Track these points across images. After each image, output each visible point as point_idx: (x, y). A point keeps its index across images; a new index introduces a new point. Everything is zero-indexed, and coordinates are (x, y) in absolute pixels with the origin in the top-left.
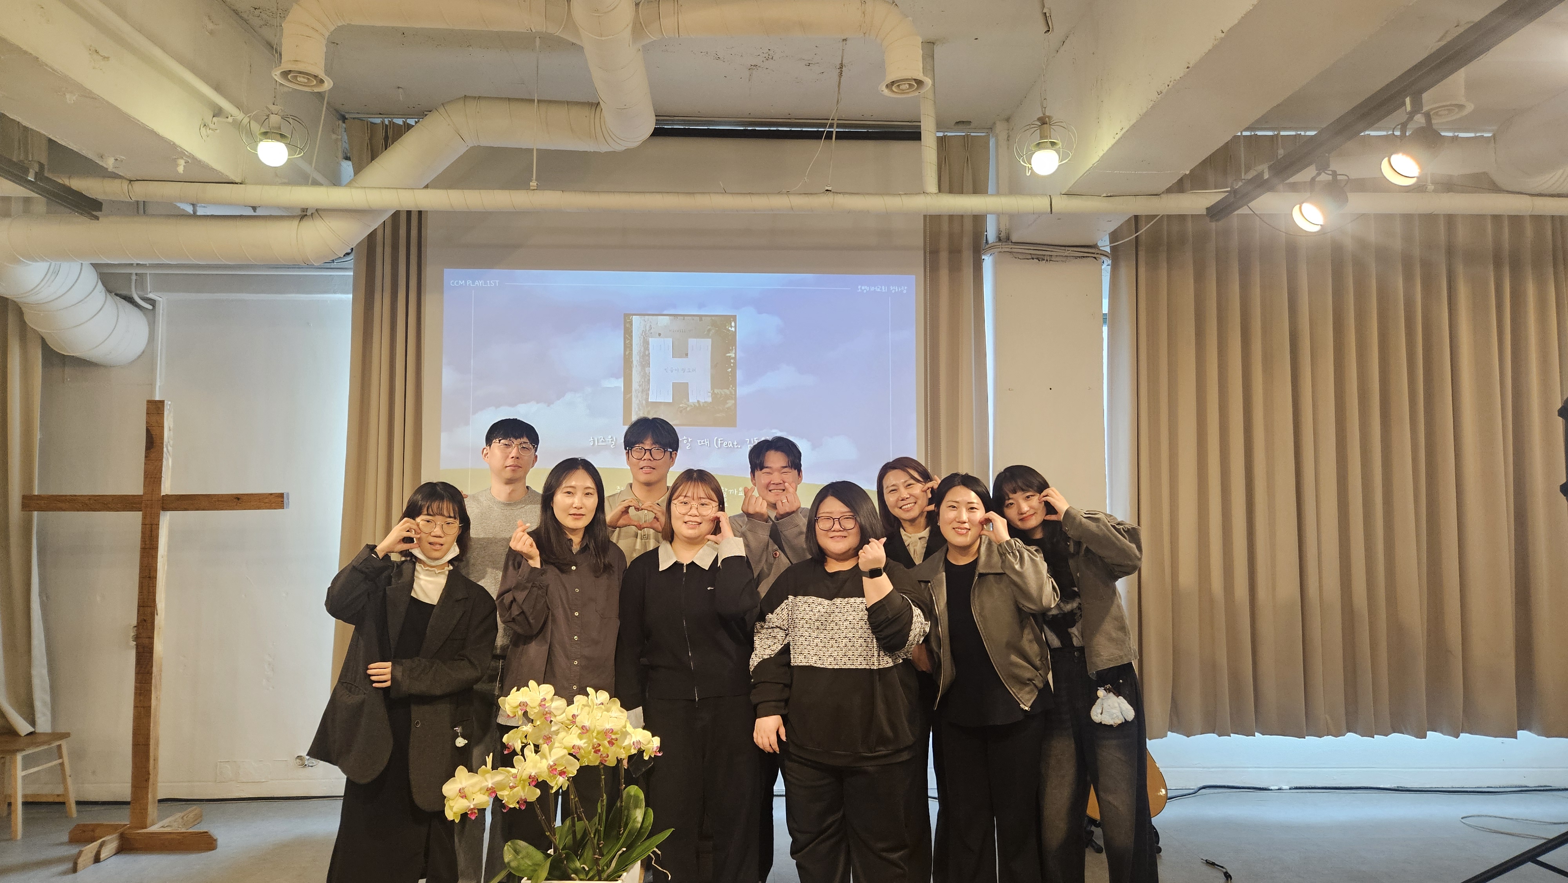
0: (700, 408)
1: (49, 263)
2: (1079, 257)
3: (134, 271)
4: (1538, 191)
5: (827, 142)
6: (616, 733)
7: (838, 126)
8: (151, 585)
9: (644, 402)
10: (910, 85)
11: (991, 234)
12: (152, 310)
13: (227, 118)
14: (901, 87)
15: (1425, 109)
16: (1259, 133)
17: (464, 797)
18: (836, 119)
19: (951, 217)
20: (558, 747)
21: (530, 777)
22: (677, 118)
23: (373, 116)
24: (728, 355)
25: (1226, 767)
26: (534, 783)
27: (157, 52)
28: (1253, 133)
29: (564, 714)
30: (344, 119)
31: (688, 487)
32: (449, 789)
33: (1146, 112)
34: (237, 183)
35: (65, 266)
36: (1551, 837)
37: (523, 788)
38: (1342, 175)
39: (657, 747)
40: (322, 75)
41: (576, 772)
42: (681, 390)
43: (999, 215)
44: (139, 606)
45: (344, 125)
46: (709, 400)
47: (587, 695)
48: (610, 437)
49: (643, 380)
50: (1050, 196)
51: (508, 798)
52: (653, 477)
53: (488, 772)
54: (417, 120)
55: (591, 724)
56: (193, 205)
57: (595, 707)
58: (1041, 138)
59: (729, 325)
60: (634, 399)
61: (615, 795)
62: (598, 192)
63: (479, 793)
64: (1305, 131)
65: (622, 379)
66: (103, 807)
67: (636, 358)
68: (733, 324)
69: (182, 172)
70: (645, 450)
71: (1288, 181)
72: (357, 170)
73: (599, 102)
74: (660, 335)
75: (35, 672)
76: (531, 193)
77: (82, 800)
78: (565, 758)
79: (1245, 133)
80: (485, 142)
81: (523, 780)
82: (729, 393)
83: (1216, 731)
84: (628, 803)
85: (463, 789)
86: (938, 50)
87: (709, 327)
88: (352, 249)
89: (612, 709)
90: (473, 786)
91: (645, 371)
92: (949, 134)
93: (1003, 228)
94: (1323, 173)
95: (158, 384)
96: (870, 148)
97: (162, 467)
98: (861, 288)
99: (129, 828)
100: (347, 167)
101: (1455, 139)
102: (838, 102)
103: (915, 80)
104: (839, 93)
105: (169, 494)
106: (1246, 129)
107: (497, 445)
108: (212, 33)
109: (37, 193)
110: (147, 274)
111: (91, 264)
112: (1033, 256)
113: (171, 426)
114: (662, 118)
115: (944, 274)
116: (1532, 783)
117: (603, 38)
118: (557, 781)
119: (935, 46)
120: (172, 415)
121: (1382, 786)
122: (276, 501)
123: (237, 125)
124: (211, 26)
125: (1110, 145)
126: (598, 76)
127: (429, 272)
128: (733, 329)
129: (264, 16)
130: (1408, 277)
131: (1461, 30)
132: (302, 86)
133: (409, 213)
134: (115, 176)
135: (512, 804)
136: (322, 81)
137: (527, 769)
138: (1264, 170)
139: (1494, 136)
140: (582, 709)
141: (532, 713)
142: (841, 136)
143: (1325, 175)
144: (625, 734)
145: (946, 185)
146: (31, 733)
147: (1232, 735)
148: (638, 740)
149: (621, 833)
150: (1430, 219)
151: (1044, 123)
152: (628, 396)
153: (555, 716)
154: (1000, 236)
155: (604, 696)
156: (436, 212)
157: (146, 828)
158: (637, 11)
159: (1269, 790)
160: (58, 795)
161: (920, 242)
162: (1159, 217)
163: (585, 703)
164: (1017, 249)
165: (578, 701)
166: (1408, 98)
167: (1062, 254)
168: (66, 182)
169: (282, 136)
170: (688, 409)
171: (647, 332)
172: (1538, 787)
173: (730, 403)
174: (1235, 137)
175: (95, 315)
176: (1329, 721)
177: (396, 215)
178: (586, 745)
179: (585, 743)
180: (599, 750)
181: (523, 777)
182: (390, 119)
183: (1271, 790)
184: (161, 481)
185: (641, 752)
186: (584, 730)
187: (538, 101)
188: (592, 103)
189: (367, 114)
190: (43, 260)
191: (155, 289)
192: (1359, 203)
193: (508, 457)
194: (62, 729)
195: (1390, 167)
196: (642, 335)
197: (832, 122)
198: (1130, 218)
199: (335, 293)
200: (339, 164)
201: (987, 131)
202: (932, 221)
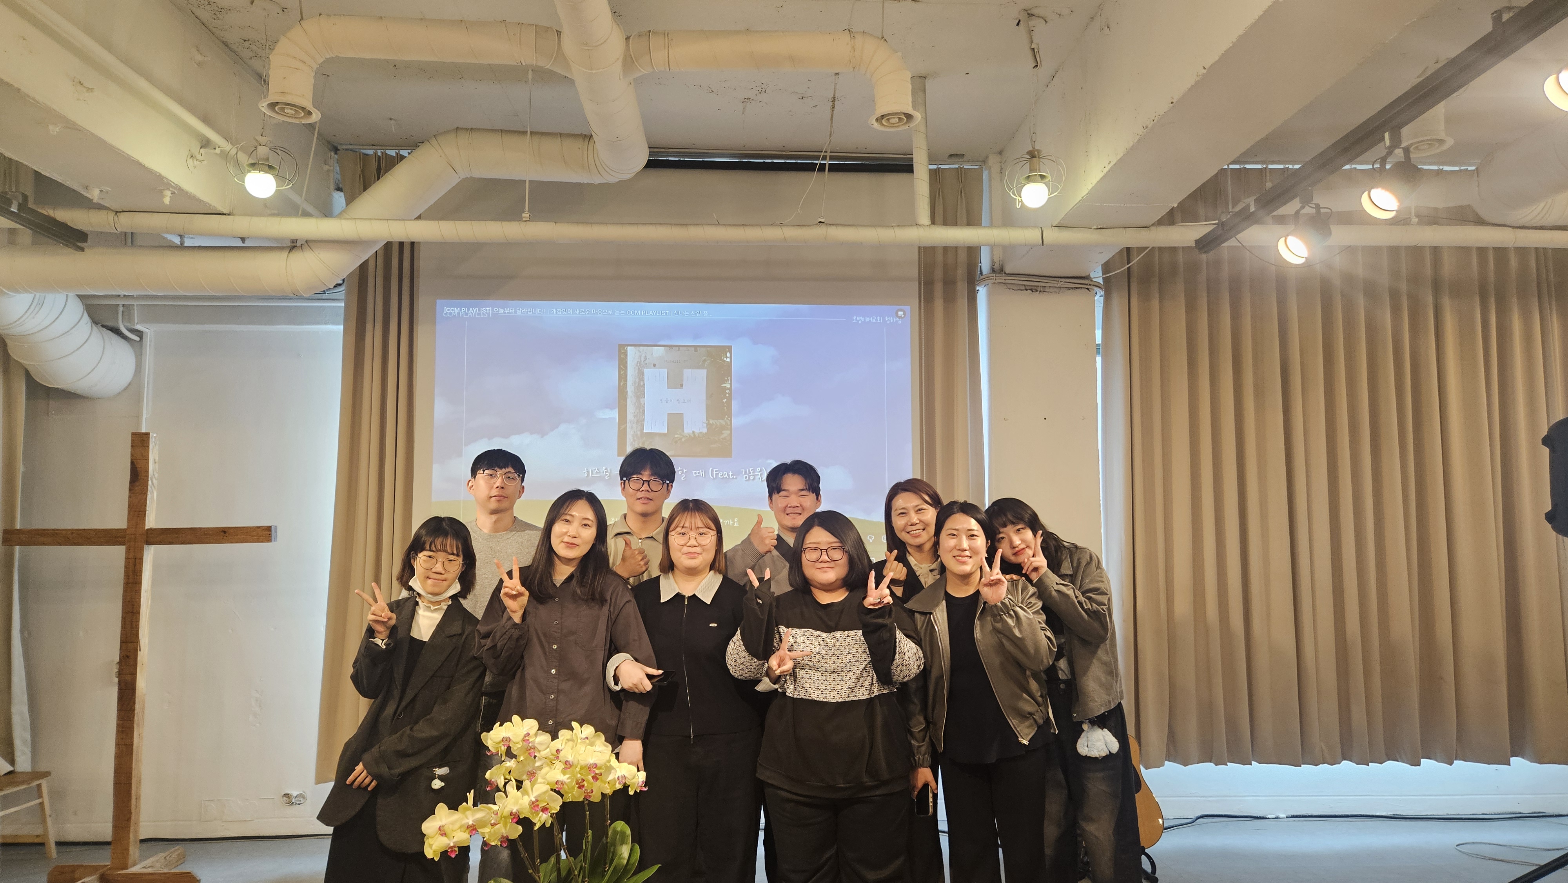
0: (694, 439)
1: (33, 295)
2: (1072, 288)
3: (120, 302)
4: (1520, 223)
5: (821, 173)
6: (600, 768)
7: (831, 158)
8: (134, 620)
9: (639, 433)
10: (899, 119)
11: (985, 265)
12: (140, 341)
13: (215, 149)
14: (891, 121)
15: (1404, 145)
16: (1248, 166)
17: (444, 834)
18: (829, 151)
19: (946, 249)
20: (541, 783)
21: (511, 814)
22: (673, 150)
23: (364, 147)
24: (723, 385)
25: (1224, 796)
26: (515, 820)
27: (143, 84)
28: (1242, 167)
29: (548, 750)
30: (336, 150)
31: (685, 517)
32: (429, 826)
33: (1132, 146)
34: (225, 214)
35: (50, 297)
36: (1543, 863)
37: (505, 826)
38: (1325, 208)
39: (643, 782)
40: (309, 106)
41: (558, 808)
42: (675, 421)
43: (993, 247)
44: (122, 642)
45: (336, 156)
46: (705, 430)
47: (572, 729)
48: (604, 468)
49: (638, 411)
50: (1041, 228)
51: (489, 836)
52: (649, 508)
53: (469, 809)
54: (410, 151)
55: (574, 758)
56: (181, 236)
57: (579, 741)
58: (1031, 171)
59: (725, 356)
60: (628, 430)
61: (601, 832)
62: (591, 223)
63: (459, 830)
64: (1293, 165)
65: (617, 410)
66: (84, 848)
67: (630, 389)
68: (728, 355)
69: (168, 203)
70: (644, 481)
71: (1275, 213)
72: (350, 200)
73: (592, 135)
74: (655, 365)
75: (14, 709)
76: (523, 224)
77: (63, 840)
78: (547, 794)
79: (1231, 167)
80: (478, 173)
81: (504, 817)
82: (724, 424)
83: (1213, 760)
84: (614, 839)
85: (443, 826)
86: (929, 84)
87: (704, 358)
88: (344, 280)
89: (596, 743)
90: (453, 823)
91: (640, 401)
92: (943, 167)
93: (996, 259)
94: (1307, 206)
95: (144, 416)
96: (864, 180)
97: (146, 500)
98: (856, 319)
99: (110, 869)
100: (339, 198)
101: (1439, 172)
102: (831, 135)
103: (904, 114)
104: (832, 126)
105: (154, 527)
106: (1234, 162)
107: (482, 475)
108: (199, 64)
109: (21, 224)
110: (134, 305)
111: (77, 295)
112: (1027, 288)
113: (157, 459)
114: (655, 150)
115: (939, 305)
116: (1526, 810)
117: (594, 72)
118: (540, 817)
119: (926, 80)
120: (157, 447)
121: (1378, 814)
122: (264, 534)
123: (225, 155)
124: (199, 58)
125: (1098, 179)
126: (589, 109)
127: (422, 303)
128: (728, 360)
129: (254, 48)
130: (1396, 310)
131: (1439, 65)
132: (288, 118)
133: (401, 244)
134: (100, 207)
135: (494, 841)
136: (310, 113)
137: (508, 806)
138: (1251, 203)
139: (1477, 169)
140: (566, 743)
141: (515, 748)
142: (834, 168)
143: (1309, 207)
144: (609, 769)
145: (939, 217)
146: (10, 773)
147: (1228, 764)
148: (622, 774)
149: (606, 870)
150: (1416, 251)
151: (1033, 157)
152: (623, 427)
153: (539, 751)
154: (994, 267)
155: (589, 730)
156: (430, 244)
157: (127, 869)
158: (627, 45)
159: (1266, 818)
160: (38, 836)
161: (914, 272)
162: (1149, 249)
163: (569, 737)
164: (1010, 280)
165: (562, 735)
166: (1387, 133)
167: (1056, 285)
168: (50, 212)
169: (270, 167)
170: (683, 440)
171: (642, 363)
172: (1532, 813)
173: (726, 433)
174: (1223, 170)
175: (80, 347)
176: (1324, 747)
177: (388, 246)
178: (569, 780)
179: (568, 779)
180: (583, 786)
181: (505, 814)
182: (383, 151)
183: (1269, 818)
184: (145, 514)
185: (626, 787)
186: (568, 765)
187: (531, 133)
188: (585, 135)
189: (362, 145)
190: (27, 291)
191: (142, 321)
192: (1341, 236)
193: (493, 487)
194: (42, 767)
195: (1371, 202)
196: (637, 366)
197: (825, 154)
198: (1121, 250)
199: (326, 324)
200: (330, 195)
201: (979, 163)
202: (927, 253)
